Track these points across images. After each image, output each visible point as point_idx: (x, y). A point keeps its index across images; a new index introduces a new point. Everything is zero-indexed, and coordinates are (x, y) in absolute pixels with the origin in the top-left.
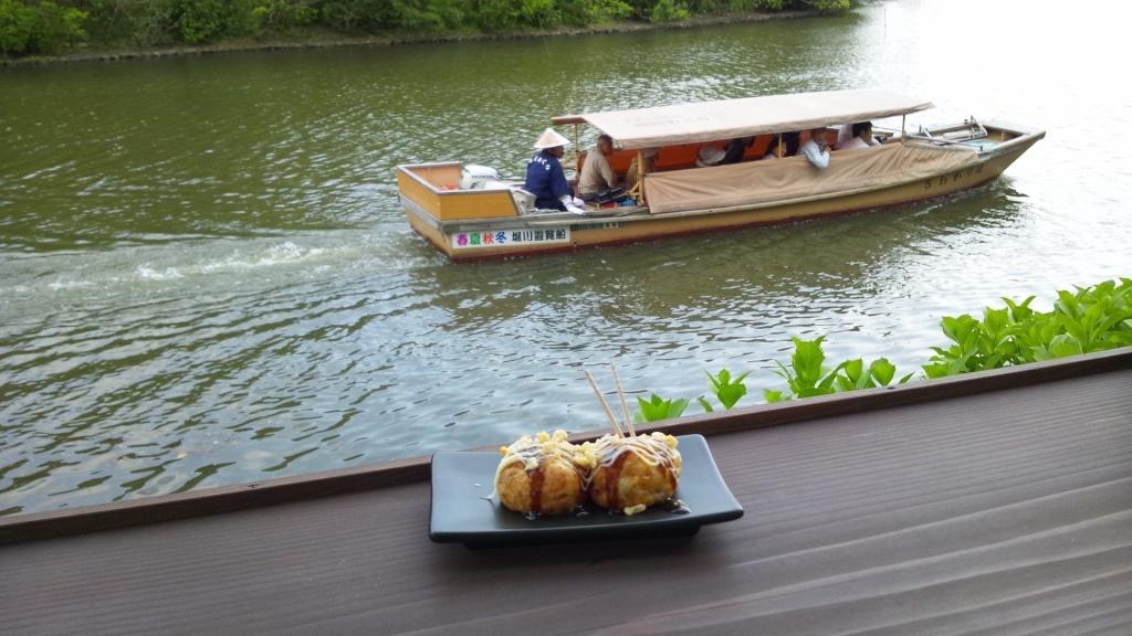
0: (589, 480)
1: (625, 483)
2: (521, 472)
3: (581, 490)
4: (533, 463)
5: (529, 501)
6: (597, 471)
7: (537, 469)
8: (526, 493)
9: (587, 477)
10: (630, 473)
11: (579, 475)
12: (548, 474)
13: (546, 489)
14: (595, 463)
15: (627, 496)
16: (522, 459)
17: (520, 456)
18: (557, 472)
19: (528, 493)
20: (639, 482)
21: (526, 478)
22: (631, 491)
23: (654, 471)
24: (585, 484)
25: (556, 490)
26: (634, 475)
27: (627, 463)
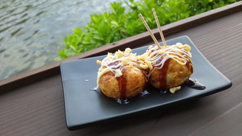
0: (149, 76)
1: (170, 76)
2: (113, 78)
3: (146, 82)
4: (119, 73)
5: (119, 94)
6: (152, 72)
7: (122, 76)
8: (117, 90)
9: (148, 74)
10: (172, 71)
11: (144, 75)
12: (128, 78)
13: (128, 87)
14: (152, 67)
15: (171, 83)
16: (112, 70)
17: (110, 68)
18: (133, 76)
19: (118, 90)
20: (178, 75)
21: (116, 82)
22: (174, 81)
23: (184, 68)
24: (147, 78)
25: (134, 87)
26: (174, 72)
27: (171, 65)
